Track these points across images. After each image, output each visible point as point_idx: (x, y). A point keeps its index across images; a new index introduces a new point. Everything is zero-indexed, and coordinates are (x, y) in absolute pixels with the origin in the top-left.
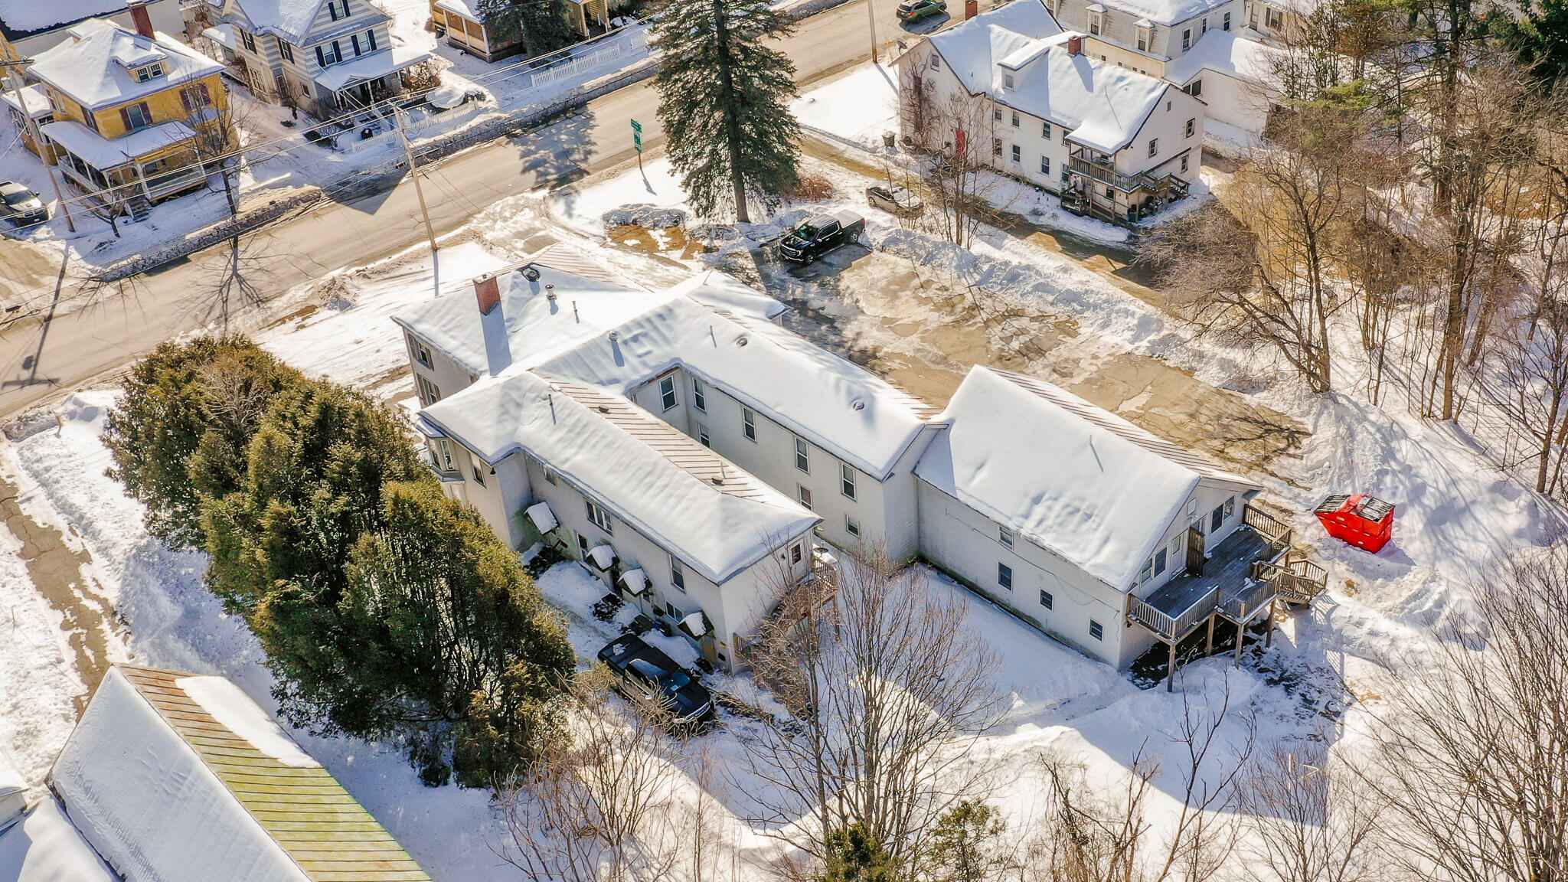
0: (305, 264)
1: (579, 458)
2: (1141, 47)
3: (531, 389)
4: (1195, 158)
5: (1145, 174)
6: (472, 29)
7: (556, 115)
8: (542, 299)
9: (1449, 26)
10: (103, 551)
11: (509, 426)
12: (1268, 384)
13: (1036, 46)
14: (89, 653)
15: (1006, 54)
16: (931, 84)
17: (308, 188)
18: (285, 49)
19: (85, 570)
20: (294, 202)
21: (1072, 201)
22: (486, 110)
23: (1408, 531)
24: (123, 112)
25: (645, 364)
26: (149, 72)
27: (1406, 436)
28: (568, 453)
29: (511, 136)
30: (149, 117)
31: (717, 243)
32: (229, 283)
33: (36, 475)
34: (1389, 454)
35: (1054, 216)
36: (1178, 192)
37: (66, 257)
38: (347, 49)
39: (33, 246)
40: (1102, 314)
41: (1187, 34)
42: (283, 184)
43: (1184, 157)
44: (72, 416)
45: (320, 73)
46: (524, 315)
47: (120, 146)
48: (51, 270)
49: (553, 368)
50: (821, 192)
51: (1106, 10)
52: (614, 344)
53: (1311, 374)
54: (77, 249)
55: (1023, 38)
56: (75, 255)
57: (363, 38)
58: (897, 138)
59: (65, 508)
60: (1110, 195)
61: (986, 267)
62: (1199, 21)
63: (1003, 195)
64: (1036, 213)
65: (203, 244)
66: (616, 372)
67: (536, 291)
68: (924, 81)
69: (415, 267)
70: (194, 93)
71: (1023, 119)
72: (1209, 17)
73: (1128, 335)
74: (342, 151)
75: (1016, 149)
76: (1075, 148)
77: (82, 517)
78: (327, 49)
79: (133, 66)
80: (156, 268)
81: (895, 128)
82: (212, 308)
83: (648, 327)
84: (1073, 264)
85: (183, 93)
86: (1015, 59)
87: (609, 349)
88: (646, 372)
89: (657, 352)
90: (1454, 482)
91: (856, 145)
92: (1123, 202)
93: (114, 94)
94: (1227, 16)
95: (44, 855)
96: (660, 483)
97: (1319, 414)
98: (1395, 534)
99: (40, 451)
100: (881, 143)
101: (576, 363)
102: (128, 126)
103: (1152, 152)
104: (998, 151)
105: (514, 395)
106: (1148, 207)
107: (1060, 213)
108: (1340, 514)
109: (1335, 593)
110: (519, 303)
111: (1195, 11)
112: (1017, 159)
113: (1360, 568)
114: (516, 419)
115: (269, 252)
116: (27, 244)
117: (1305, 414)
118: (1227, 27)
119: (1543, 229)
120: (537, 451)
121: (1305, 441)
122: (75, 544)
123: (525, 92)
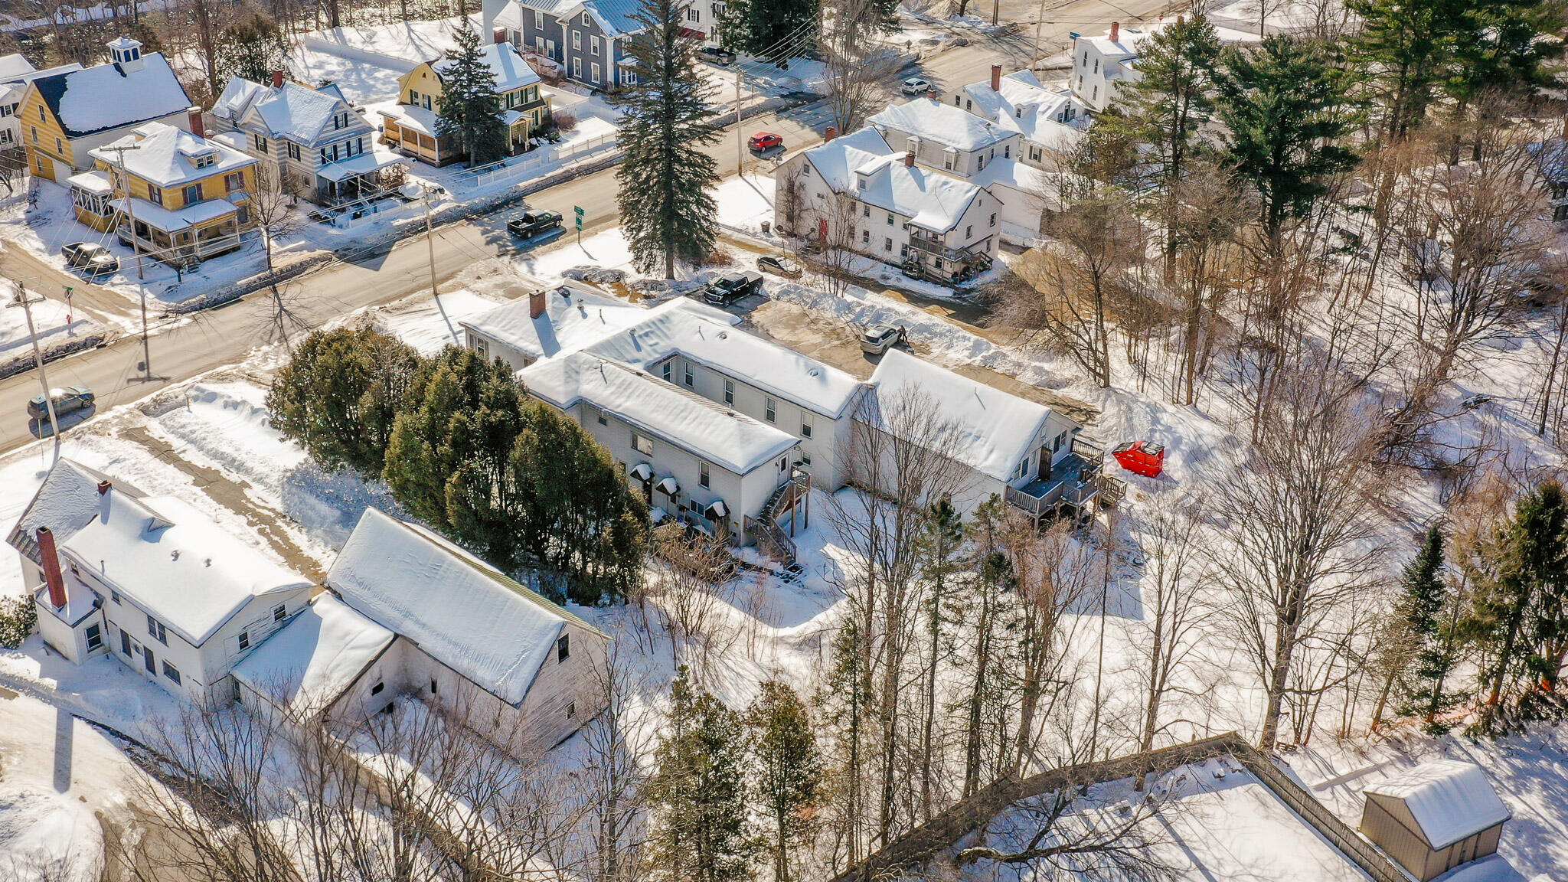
0: (335, 303)
1: (628, 404)
2: (948, 166)
3: (585, 362)
4: (995, 244)
5: (966, 249)
6: (425, 141)
7: (500, 206)
8: (574, 310)
9: (1171, 153)
10: (260, 480)
11: (573, 386)
12: (1066, 383)
13: (880, 161)
14: (276, 538)
15: (859, 165)
16: (802, 186)
17: (319, 252)
18: (294, 150)
19: (246, 491)
20: (315, 260)
21: (911, 270)
22: (445, 201)
23: (1174, 464)
24: (184, 190)
25: (655, 351)
26: (205, 161)
27: (1165, 411)
28: (618, 402)
29: (470, 220)
30: (200, 195)
31: (653, 293)
32: (280, 315)
33: (183, 436)
34: (1156, 421)
35: (898, 279)
36: (985, 266)
37: (143, 297)
38: (342, 152)
39: (112, 289)
40: (946, 340)
41: (981, 159)
42: (301, 249)
43: (988, 240)
44: (196, 399)
45: (322, 168)
46: (564, 319)
47: (181, 215)
48: (135, 306)
49: (596, 350)
50: (724, 261)
51: (921, 140)
52: (634, 337)
53: (1096, 374)
54: (150, 291)
55: (870, 155)
56: (150, 296)
57: (354, 143)
58: (772, 225)
59: (216, 455)
60: (938, 265)
61: (858, 310)
62: (989, 150)
63: (859, 266)
64: (885, 278)
65: (250, 289)
66: (637, 355)
67: (569, 304)
68: (797, 184)
69: (424, 306)
70: (233, 179)
71: (873, 211)
72: (996, 147)
73: (967, 353)
74: (341, 227)
75: (866, 233)
76: (914, 230)
77: (234, 460)
78: (329, 151)
79: (195, 156)
80: (216, 304)
81: (770, 218)
82: (272, 332)
83: (654, 328)
84: (918, 310)
85: (226, 178)
86: (868, 168)
87: (630, 340)
88: (657, 356)
89: (662, 344)
90: (1200, 436)
91: (740, 231)
92: (948, 269)
93: (180, 176)
94: (1007, 148)
95: (334, 625)
96: (692, 416)
97: (1105, 401)
98: (1165, 468)
99: (183, 421)
100: (759, 229)
101: (609, 347)
102: (186, 202)
103: (969, 235)
104: (852, 235)
105: (573, 366)
106: (965, 275)
107: (902, 277)
108: (1130, 452)
109: (1130, 498)
110: (558, 311)
111: (986, 143)
112: (866, 240)
113: (1144, 487)
114: (577, 381)
115: (303, 295)
116: (106, 287)
117: (1094, 401)
118: (1007, 156)
119: (1240, 294)
120: (596, 401)
121: (1098, 416)
122: (235, 477)
123: (472, 190)
